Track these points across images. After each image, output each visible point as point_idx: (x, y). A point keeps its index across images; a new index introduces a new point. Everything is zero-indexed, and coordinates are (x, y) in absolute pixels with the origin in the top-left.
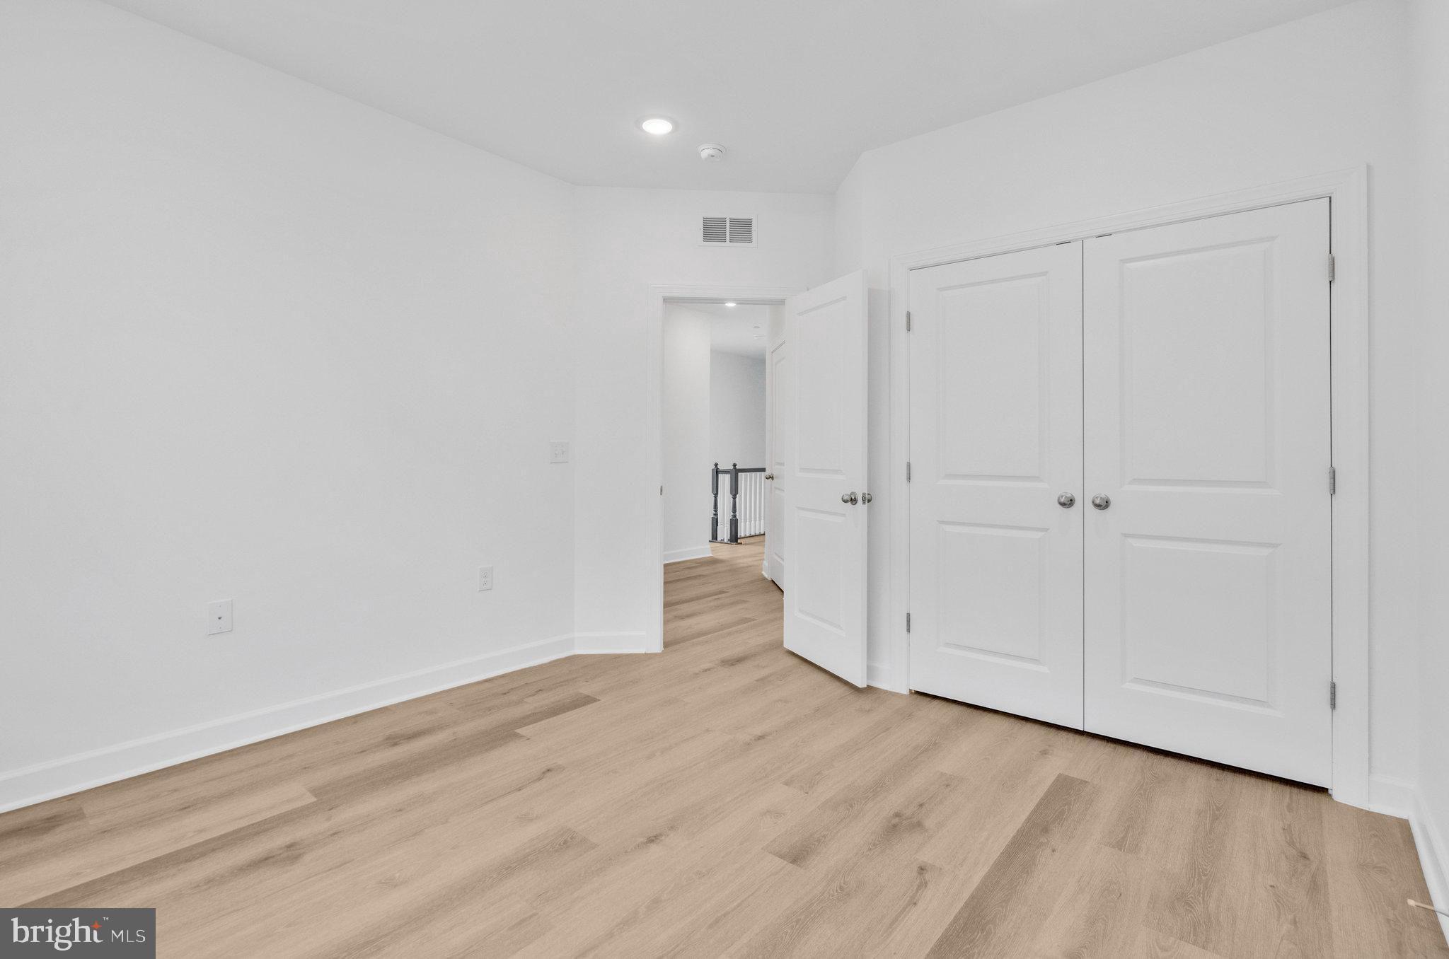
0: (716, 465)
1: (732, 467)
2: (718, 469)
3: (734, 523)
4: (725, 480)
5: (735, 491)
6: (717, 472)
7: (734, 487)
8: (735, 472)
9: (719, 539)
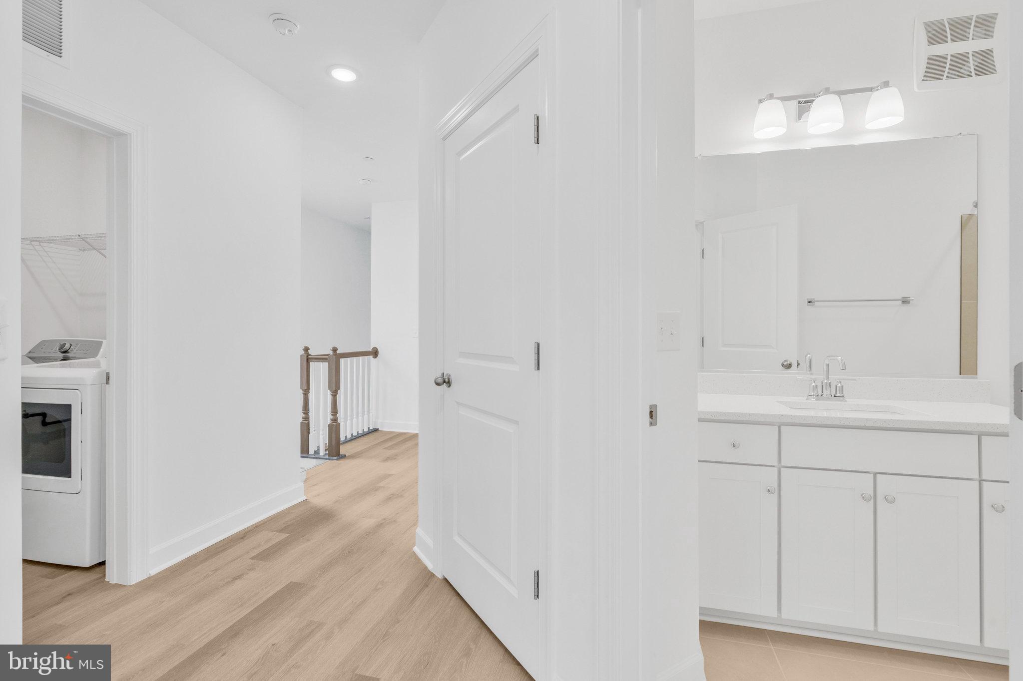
0: (306, 349)
1: (331, 353)
2: (308, 355)
3: (334, 428)
4: (320, 371)
5: (335, 386)
6: (308, 359)
7: (334, 380)
8: (335, 359)
9: (311, 452)
